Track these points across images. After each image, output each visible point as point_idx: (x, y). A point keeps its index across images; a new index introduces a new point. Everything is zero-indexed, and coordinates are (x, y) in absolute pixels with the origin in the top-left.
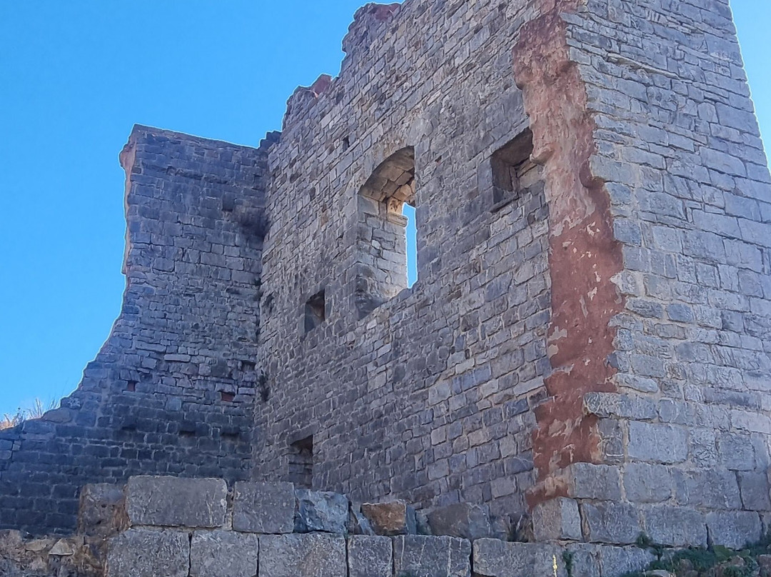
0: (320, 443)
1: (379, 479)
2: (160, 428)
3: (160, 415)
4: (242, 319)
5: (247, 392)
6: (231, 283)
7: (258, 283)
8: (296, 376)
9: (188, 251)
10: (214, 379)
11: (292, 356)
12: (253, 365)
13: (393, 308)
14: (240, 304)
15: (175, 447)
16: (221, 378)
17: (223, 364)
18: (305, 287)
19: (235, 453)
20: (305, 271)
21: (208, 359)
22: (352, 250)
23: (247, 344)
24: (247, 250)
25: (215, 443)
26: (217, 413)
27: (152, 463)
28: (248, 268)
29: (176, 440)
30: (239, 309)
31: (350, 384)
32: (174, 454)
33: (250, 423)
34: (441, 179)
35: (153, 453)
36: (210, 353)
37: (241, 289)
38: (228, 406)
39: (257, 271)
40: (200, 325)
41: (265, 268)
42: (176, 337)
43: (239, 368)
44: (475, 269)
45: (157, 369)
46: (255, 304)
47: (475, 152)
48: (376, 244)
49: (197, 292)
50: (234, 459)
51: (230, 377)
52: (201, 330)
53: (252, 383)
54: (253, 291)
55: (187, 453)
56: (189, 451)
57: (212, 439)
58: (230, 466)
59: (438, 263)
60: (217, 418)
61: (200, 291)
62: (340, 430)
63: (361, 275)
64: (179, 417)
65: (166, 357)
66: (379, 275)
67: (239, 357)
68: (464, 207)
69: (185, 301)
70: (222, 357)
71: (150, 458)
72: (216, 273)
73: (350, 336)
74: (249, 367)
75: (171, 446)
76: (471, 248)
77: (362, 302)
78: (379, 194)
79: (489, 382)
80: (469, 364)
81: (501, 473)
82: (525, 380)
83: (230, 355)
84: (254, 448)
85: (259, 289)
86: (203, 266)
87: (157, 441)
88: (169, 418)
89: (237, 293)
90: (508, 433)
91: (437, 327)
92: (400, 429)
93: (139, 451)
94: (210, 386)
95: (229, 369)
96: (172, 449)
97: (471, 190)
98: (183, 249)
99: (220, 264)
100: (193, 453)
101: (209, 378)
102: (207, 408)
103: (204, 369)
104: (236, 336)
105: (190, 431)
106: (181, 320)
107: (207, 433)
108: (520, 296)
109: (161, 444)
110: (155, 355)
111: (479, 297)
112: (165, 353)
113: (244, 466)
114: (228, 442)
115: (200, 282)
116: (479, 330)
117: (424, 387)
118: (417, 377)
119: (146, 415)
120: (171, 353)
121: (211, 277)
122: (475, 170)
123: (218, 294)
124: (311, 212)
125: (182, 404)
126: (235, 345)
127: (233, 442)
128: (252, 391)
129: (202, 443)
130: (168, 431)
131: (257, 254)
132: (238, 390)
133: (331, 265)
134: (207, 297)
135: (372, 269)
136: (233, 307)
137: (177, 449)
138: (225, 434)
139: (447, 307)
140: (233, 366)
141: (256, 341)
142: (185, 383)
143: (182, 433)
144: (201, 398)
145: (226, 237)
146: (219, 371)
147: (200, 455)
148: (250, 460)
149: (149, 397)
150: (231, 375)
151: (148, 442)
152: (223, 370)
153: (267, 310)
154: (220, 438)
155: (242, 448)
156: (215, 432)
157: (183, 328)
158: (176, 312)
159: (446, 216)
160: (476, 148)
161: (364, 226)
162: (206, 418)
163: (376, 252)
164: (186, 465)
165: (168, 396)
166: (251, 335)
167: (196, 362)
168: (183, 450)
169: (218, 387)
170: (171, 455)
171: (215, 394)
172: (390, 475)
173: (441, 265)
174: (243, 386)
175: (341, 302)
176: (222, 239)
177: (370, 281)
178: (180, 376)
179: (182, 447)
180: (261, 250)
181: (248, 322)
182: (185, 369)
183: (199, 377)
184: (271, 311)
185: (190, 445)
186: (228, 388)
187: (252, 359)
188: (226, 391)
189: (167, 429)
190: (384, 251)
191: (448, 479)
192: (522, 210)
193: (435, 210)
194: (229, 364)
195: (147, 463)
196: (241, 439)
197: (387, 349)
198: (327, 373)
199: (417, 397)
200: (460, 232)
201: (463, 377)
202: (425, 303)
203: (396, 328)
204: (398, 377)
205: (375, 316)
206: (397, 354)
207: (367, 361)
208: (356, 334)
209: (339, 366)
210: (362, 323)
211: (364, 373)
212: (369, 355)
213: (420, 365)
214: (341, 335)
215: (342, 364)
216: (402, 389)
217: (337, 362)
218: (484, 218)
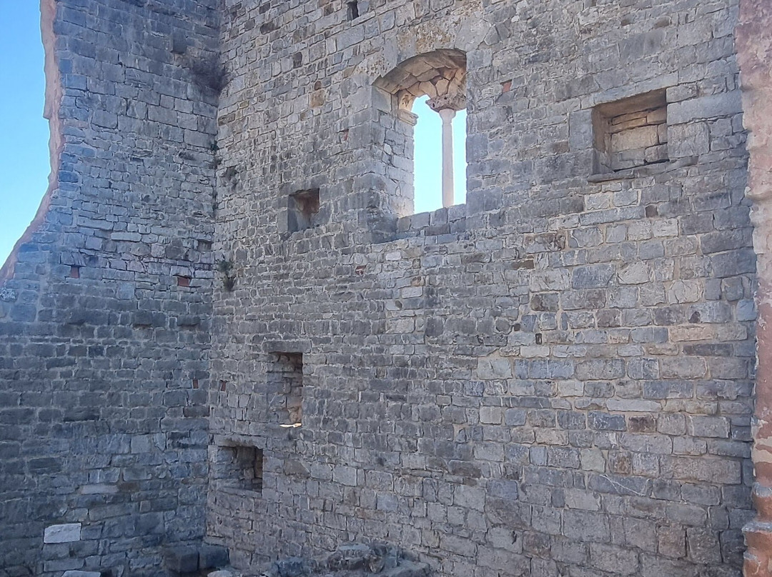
0: (312, 362)
1: (401, 434)
2: (111, 320)
3: (111, 305)
4: (198, 191)
5: (204, 276)
6: (183, 146)
7: (214, 148)
8: (276, 277)
9: (133, 102)
10: (169, 261)
11: (269, 252)
12: (209, 244)
13: (428, 249)
14: (195, 172)
15: (129, 341)
16: (177, 260)
17: (178, 243)
18: (288, 176)
19: (194, 343)
20: (288, 156)
21: (162, 238)
22: (362, 155)
23: (204, 219)
24: (201, 104)
25: (173, 333)
26: (174, 300)
27: (104, 361)
28: (203, 127)
29: (130, 333)
30: (194, 178)
31: (359, 315)
32: (129, 348)
33: (209, 309)
34: (509, 111)
35: (105, 349)
36: (163, 231)
37: (195, 154)
38: (185, 292)
39: (212, 132)
40: (151, 196)
41: (223, 130)
42: (124, 211)
43: (195, 247)
44: (555, 240)
45: (104, 248)
46: (211, 173)
47: (567, 93)
48: (387, 148)
49: (145, 156)
50: (192, 350)
51: (186, 259)
52: (152, 202)
53: (210, 265)
54: (208, 157)
55: (143, 346)
56: (145, 344)
57: (169, 330)
58: (188, 358)
59: (501, 216)
60: (173, 306)
61: (150, 154)
62: (345, 360)
63: (374, 187)
64: (132, 306)
65: (114, 236)
66: (390, 186)
67: (194, 235)
68: (544, 160)
69: (132, 167)
70: (176, 235)
71: (102, 355)
72: (167, 132)
73: (358, 259)
74: (204, 245)
75: (125, 340)
76: (552, 213)
77: (375, 220)
78: (393, 86)
79: (569, 381)
80: (543, 351)
81: (578, 482)
82: (624, 396)
83: (185, 233)
84: (214, 338)
85: (215, 154)
86: (151, 122)
87: (108, 335)
88: (121, 307)
89: (191, 158)
90: (593, 446)
91: (494, 292)
92: (433, 388)
93: (90, 347)
94: (165, 269)
95: (185, 250)
96: (126, 343)
97: (557, 141)
98: (127, 99)
99: (171, 121)
100: (149, 347)
101: (163, 261)
102: (162, 295)
103: (157, 250)
104: (192, 210)
105: (147, 322)
106: (129, 190)
107: (163, 324)
108: (626, 299)
109: (114, 339)
110: (100, 234)
111: (562, 280)
112: (111, 231)
113: (202, 357)
114: (187, 332)
115: (148, 143)
116: (558, 317)
117: (471, 355)
118: (460, 340)
119: (95, 306)
120: (119, 231)
121: (160, 138)
122: (565, 118)
123: (169, 159)
124: (295, 83)
125: (135, 291)
126: (191, 221)
127: (191, 332)
128: (210, 274)
129: (158, 334)
130: (121, 324)
131: (211, 111)
132: (194, 273)
133: (328, 162)
134: (156, 163)
135: (385, 180)
136: (187, 175)
137: (131, 343)
138: (183, 325)
139: (512, 274)
140: (189, 246)
141: (213, 216)
142: (136, 265)
143: (136, 326)
144: (155, 284)
145: (177, 86)
146: (174, 252)
147: (157, 348)
148: (210, 350)
149: (97, 284)
150: (186, 256)
151: (100, 336)
152: (178, 251)
153: (229, 185)
154: (177, 329)
155: (201, 338)
156: (172, 322)
157: (132, 200)
158: (123, 180)
159: (515, 161)
160: (570, 89)
161: (376, 126)
162: (162, 306)
163: (388, 158)
164: (142, 360)
165: (118, 282)
166: (207, 210)
167: (148, 241)
168: (138, 344)
169: (174, 270)
170: (126, 350)
171: (171, 278)
172: (419, 435)
173: (504, 220)
174: (200, 268)
175: (345, 213)
176: (172, 89)
177: (382, 194)
178: (130, 257)
179: (137, 341)
180: (217, 107)
181: (204, 194)
182: (136, 249)
183: (152, 259)
184: (234, 187)
185: (146, 338)
186: (184, 272)
187: (208, 238)
188: (182, 274)
189: (119, 321)
190: (395, 156)
191: (502, 466)
192: (637, 194)
193: (498, 147)
194: (185, 244)
195: (100, 361)
196: (200, 328)
197: (416, 292)
198: (324, 290)
199: (461, 363)
200: (537, 189)
201: (531, 362)
202: (477, 258)
203: (431, 273)
204: (431, 330)
205: (398, 247)
206: (432, 303)
207: (385, 296)
208: (368, 258)
209: (342, 288)
210: (377, 249)
211: (381, 309)
212: (388, 291)
213: (467, 328)
214: (344, 253)
215: (346, 287)
216: (437, 346)
217: (339, 282)
218: (575, 183)
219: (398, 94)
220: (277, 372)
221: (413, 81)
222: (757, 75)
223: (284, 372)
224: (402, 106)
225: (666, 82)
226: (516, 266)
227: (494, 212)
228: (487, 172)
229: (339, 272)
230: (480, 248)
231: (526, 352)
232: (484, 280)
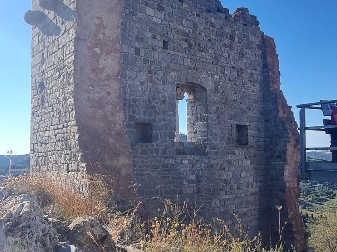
13: (197, 160)
20: (134, 101)
34: (218, 117)
47: (231, 119)
68: (227, 137)
76: (228, 154)
97: (229, 132)
108: (243, 181)
116: (230, 186)
117: (210, 200)
118: (207, 195)
122: (230, 125)
133: (157, 113)
139: (220, 172)
159: (220, 135)
160: (232, 117)
173: (218, 154)
175: (165, 140)
193: (216, 129)
197: (193, 177)
198: (156, 174)
199: (208, 203)
201: (225, 200)
202: (212, 166)
203: (199, 170)
204: (199, 191)
205: (188, 158)
206: (199, 181)
207: (182, 178)
208: (175, 162)
209: (165, 174)
210: (179, 158)
211: (181, 183)
212: (184, 176)
213: (209, 190)
214: (166, 157)
215: (166, 174)
216: (201, 197)
217: (163, 171)
218: (233, 146)
225: (247, 124)
226: (221, 170)
227: (216, 151)
228: (214, 136)
229: (163, 166)
230: (213, 162)
231: (225, 197)
232: (214, 174)
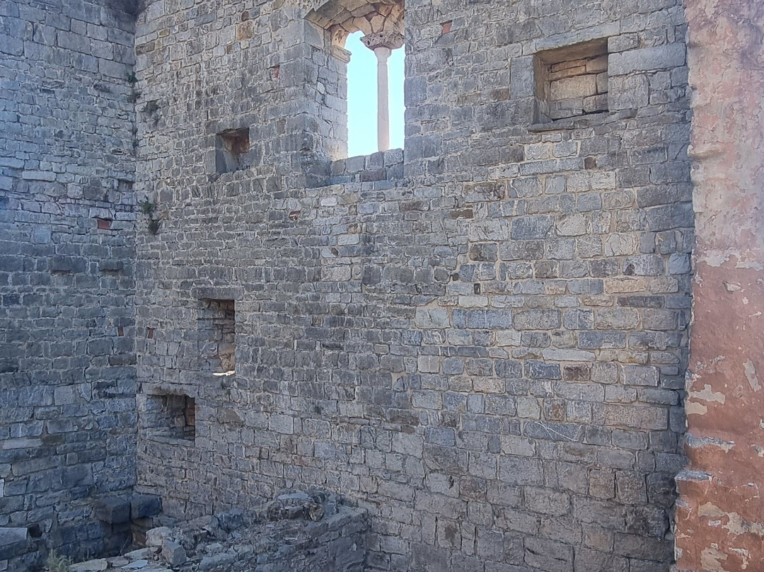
0: (245, 310)
1: (339, 382)
2: (26, 267)
3: (25, 250)
4: (116, 126)
5: (126, 218)
6: (99, 77)
7: (132, 80)
8: (204, 221)
9: (40, 27)
10: (87, 202)
11: (196, 194)
12: (130, 183)
13: (364, 195)
14: (111, 106)
15: (47, 287)
16: (95, 201)
17: (96, 183)
18: (215, 113)
19: (117, 289)
20: (214, 91)
21: (79, 178)
22: (295, 94)
23: (123, 157)
24: (116, 31)
25: (94, 279)
26: (94, 244)
27: (22, 309)
28: (119, 56)
29: (48, 279)
30: (111, 112)
31: (293, 261)
32: (48, 296)
33: (132, 253)
34: (448, 53)
35: (22, 297)
36: (80, 169)
37: (112, 86)
38: (106, 235)
39: (129, 61)
40: (65, 132)
41: (142, 61)
42: (35, 148)
43: (115, 188)
44: (494, 190)
45: (14, 189)
46: (130, 107)
47: (508, 38)
48: (320, 87)
49: (56, 87)
50: (116, 296)
51: (106, 200)
52: (66, 138)
53: (132, 206)
54: (126, 89)
55: (63, 293)
56: (65, 291)
57: (91, 275)
58: (112, 305)
59: (440, 164)
60: (94, 250)
61: (61, 85)
62: (279, 308)
63: (308, 129)
64: (49, 251)
65: (25, 175)
66: (323, 126)
67: (114, 174)
68: (484, 106)
69: (42, 100)
70: (94, 174)
71: (18, 304)
72: (80, 61)
73: (292, 204)
74: (125, 185)
75: (43, 287)
76: (491, 162)
77: (309, 163)
78: (326, 20)
79: (506, 331)
80: (481, 301)
81: (514, 429)
82: (560, 346)
83: (104, 172)
84: (139, 283)
85: (133, 87)
86: (62, 50)
87: (24, 282)
88: (37, 252)
89: (107, 91)
90: (529, 393)
91: (433, 241)
92: (370, 337)
93: (4, 296)
94: (83, 211)
95: (105, 191)
96: (44, 290)
97: (497, 88)
98: (32, 23)
99: (84, 49)
100: (70, 294)
101: (81, 202)
102: (81, 239)
103: (74, 190)
104: (110, 148)
105: (67, 267)
106: (39, 125)
107: (84, 269)
108: (564, 250)
109: (30, 286)
110: (10, 172)
111: (501, 230)
112: (22, 169)
113: (127, 303)
114: (109, 278)
115: (59, 73)
116: (497, 267)
117: (409, 304)
118: (399, 289)
119: (8, 251)
120: (31, 170)
121: (73, 67)
122: (506, 63)
123: (83, 91)
124: (221, 12)
125: (52, 234)
126: (109, 159)
127: (114, 278)
128: (132, 216)
129: (79, 280)
130: (38, 270)
131: (128, 39)
132: (115, 215)
133: (258, 100)
134: (68, 95)
135: (318, 121)
136: (104, 109)
137: (50, 290)
138: (105, 270)
139: (450, 223)
140: (109, 186)
141: (134, 154)
142: (51, 207)
143: (54, 272)
144: (73, 227)
145: (89, 10)
146: (92, 192)
147: (79, 295)
148: (134, 296)
149: (9, 228)
150: (106, 196)
151: (15, 283)
152: (97, 191)
153: (150, 121)
154: (99, 274)
155: (125, 283)
156: (93, 267)
157: (44, 135)
158: (32, 114)
159: (454, 107)
160: (511, 35)
161: (309, 63)
162: (82, 252)
163: (321, 97)
164: (63, 308)
165: (33, 225)
166: (126, 147)
167: (64, 181)
168: (57, 291)
169: (93, 212)
170: (44, 298)
171: (90, 221)
172: (356, 384)
173: (443, 168)
174: (121, 210)
175: (278, 155)
176: (83, 13)
177: (316, 136)
178: (44, 198)
179: (56, 287)
180: (134, 34)
181: (123, 130)
182: (51, 190)
183: (69, 201)
184: (156, 123)
185: (66, 284)
186: (104, 214)
187: (130, 177)
188: (102, 216)
189: (35, 267)
190: (328, 96)
191: (439, 413)
192: (576, 145)
193: (437, 91)
194: (104, 183)
195: (16, 310)
196: (124, 273)
197: (353, 239)
198: (256, 235)
199: (398, 312)
200: (476, 136)
201: (469, 312)
202: (416, 206)
203: (368, 220)
204: (369, 278)
205: (334, 193)
206: (369, 251)
207: (320, 243)
208: (302, 204)
209: (275, 233)
210: (312, 194)
211: (316, 255)
212: (324, 238)
213: (405, 277)
214: (278, 197)
215: (279, 233)
216: (375, 294)
217: (272, 227)
218: (515, 132)
219: (331, 29)
220: (208, 319)
221: (346, 16)
222: (705, 31)
223: (214, 319)
224: (335, 42)
225: (609, 30)
226: (455, 216)
227: (433, 159)
228: (426, 117)
229: (272, 216)
230: (418, 195)
231: (464, 302)
232: (422, 229)
